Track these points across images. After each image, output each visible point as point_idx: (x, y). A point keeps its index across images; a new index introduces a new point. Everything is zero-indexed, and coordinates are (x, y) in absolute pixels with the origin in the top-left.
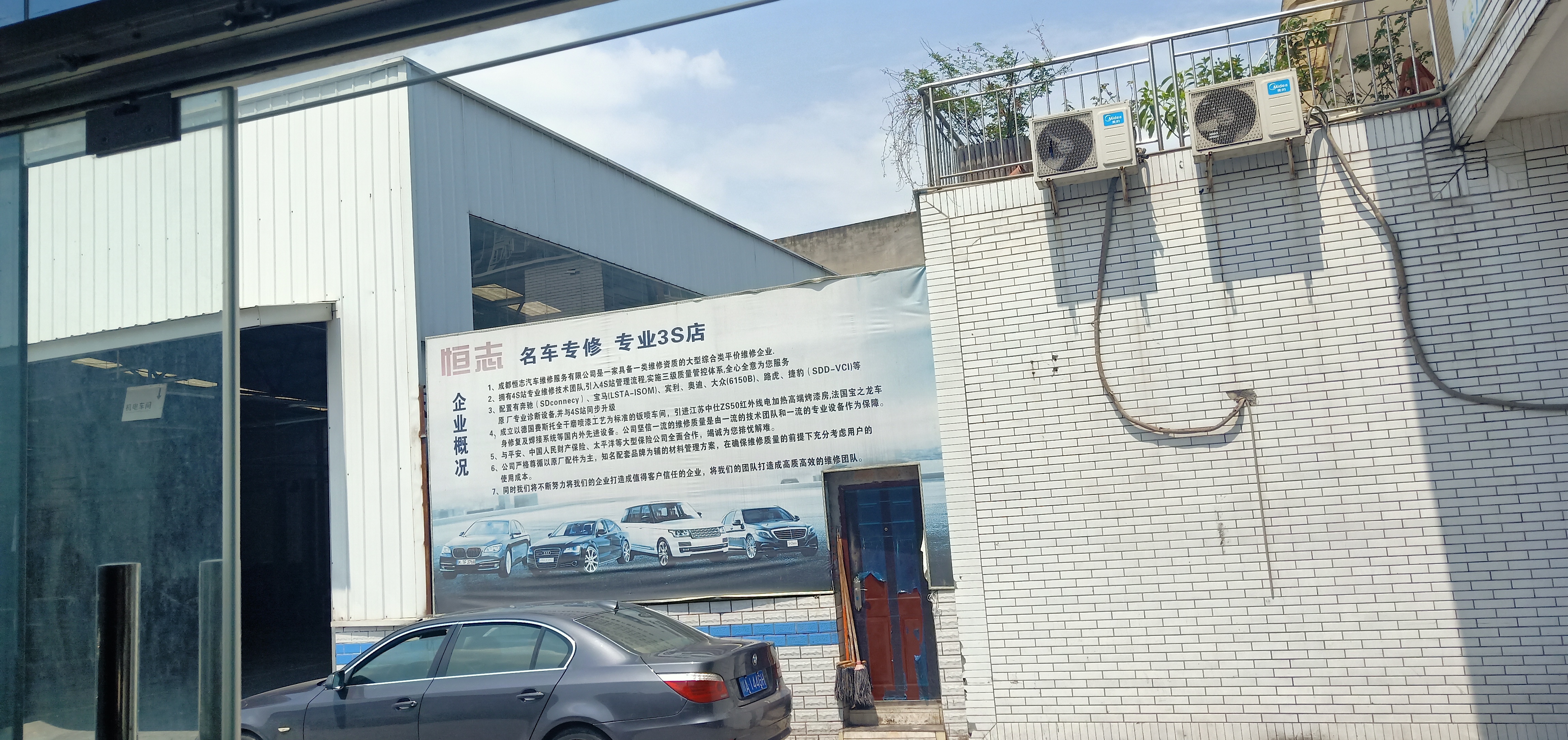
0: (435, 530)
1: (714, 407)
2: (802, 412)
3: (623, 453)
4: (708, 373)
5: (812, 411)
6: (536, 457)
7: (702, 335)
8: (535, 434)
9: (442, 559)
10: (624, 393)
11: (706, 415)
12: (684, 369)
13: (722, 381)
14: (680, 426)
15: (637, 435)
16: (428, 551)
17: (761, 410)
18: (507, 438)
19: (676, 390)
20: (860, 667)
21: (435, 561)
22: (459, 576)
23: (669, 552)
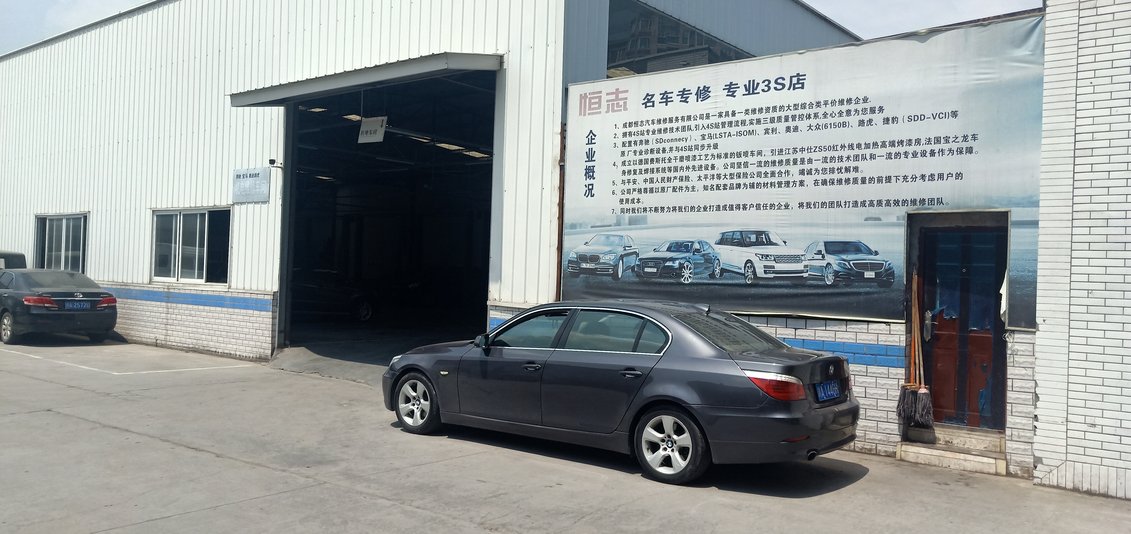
0: (566, 238)
1: (808, 149)
2: (893, 157)
3: (722, 186)
4: (805, 118)
5: (903, 156)
6: (648, 185)
7: (803, 84)
8: (649, 166)
9: (570, 262)
10: (727, 135)
11: (799, 156)
12: (783, 114)
13: (818, 126)
14: (775, 165)
15: (735, 171)
16: (559, 255)
17: (852, 153)
18: (626, 168)
19: (774, 133)
20: (923, 390)
21: (565, 263)
22: (581, 276)
23: (754, 273)
